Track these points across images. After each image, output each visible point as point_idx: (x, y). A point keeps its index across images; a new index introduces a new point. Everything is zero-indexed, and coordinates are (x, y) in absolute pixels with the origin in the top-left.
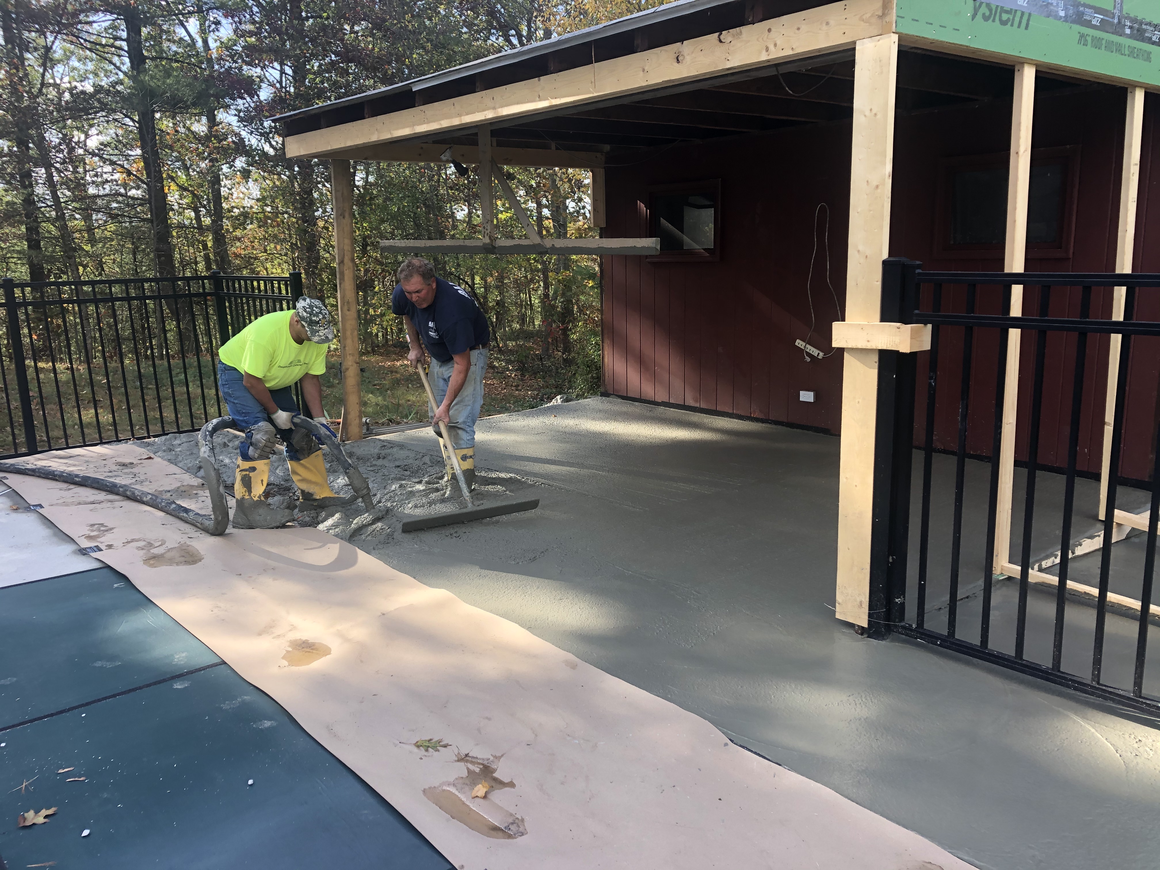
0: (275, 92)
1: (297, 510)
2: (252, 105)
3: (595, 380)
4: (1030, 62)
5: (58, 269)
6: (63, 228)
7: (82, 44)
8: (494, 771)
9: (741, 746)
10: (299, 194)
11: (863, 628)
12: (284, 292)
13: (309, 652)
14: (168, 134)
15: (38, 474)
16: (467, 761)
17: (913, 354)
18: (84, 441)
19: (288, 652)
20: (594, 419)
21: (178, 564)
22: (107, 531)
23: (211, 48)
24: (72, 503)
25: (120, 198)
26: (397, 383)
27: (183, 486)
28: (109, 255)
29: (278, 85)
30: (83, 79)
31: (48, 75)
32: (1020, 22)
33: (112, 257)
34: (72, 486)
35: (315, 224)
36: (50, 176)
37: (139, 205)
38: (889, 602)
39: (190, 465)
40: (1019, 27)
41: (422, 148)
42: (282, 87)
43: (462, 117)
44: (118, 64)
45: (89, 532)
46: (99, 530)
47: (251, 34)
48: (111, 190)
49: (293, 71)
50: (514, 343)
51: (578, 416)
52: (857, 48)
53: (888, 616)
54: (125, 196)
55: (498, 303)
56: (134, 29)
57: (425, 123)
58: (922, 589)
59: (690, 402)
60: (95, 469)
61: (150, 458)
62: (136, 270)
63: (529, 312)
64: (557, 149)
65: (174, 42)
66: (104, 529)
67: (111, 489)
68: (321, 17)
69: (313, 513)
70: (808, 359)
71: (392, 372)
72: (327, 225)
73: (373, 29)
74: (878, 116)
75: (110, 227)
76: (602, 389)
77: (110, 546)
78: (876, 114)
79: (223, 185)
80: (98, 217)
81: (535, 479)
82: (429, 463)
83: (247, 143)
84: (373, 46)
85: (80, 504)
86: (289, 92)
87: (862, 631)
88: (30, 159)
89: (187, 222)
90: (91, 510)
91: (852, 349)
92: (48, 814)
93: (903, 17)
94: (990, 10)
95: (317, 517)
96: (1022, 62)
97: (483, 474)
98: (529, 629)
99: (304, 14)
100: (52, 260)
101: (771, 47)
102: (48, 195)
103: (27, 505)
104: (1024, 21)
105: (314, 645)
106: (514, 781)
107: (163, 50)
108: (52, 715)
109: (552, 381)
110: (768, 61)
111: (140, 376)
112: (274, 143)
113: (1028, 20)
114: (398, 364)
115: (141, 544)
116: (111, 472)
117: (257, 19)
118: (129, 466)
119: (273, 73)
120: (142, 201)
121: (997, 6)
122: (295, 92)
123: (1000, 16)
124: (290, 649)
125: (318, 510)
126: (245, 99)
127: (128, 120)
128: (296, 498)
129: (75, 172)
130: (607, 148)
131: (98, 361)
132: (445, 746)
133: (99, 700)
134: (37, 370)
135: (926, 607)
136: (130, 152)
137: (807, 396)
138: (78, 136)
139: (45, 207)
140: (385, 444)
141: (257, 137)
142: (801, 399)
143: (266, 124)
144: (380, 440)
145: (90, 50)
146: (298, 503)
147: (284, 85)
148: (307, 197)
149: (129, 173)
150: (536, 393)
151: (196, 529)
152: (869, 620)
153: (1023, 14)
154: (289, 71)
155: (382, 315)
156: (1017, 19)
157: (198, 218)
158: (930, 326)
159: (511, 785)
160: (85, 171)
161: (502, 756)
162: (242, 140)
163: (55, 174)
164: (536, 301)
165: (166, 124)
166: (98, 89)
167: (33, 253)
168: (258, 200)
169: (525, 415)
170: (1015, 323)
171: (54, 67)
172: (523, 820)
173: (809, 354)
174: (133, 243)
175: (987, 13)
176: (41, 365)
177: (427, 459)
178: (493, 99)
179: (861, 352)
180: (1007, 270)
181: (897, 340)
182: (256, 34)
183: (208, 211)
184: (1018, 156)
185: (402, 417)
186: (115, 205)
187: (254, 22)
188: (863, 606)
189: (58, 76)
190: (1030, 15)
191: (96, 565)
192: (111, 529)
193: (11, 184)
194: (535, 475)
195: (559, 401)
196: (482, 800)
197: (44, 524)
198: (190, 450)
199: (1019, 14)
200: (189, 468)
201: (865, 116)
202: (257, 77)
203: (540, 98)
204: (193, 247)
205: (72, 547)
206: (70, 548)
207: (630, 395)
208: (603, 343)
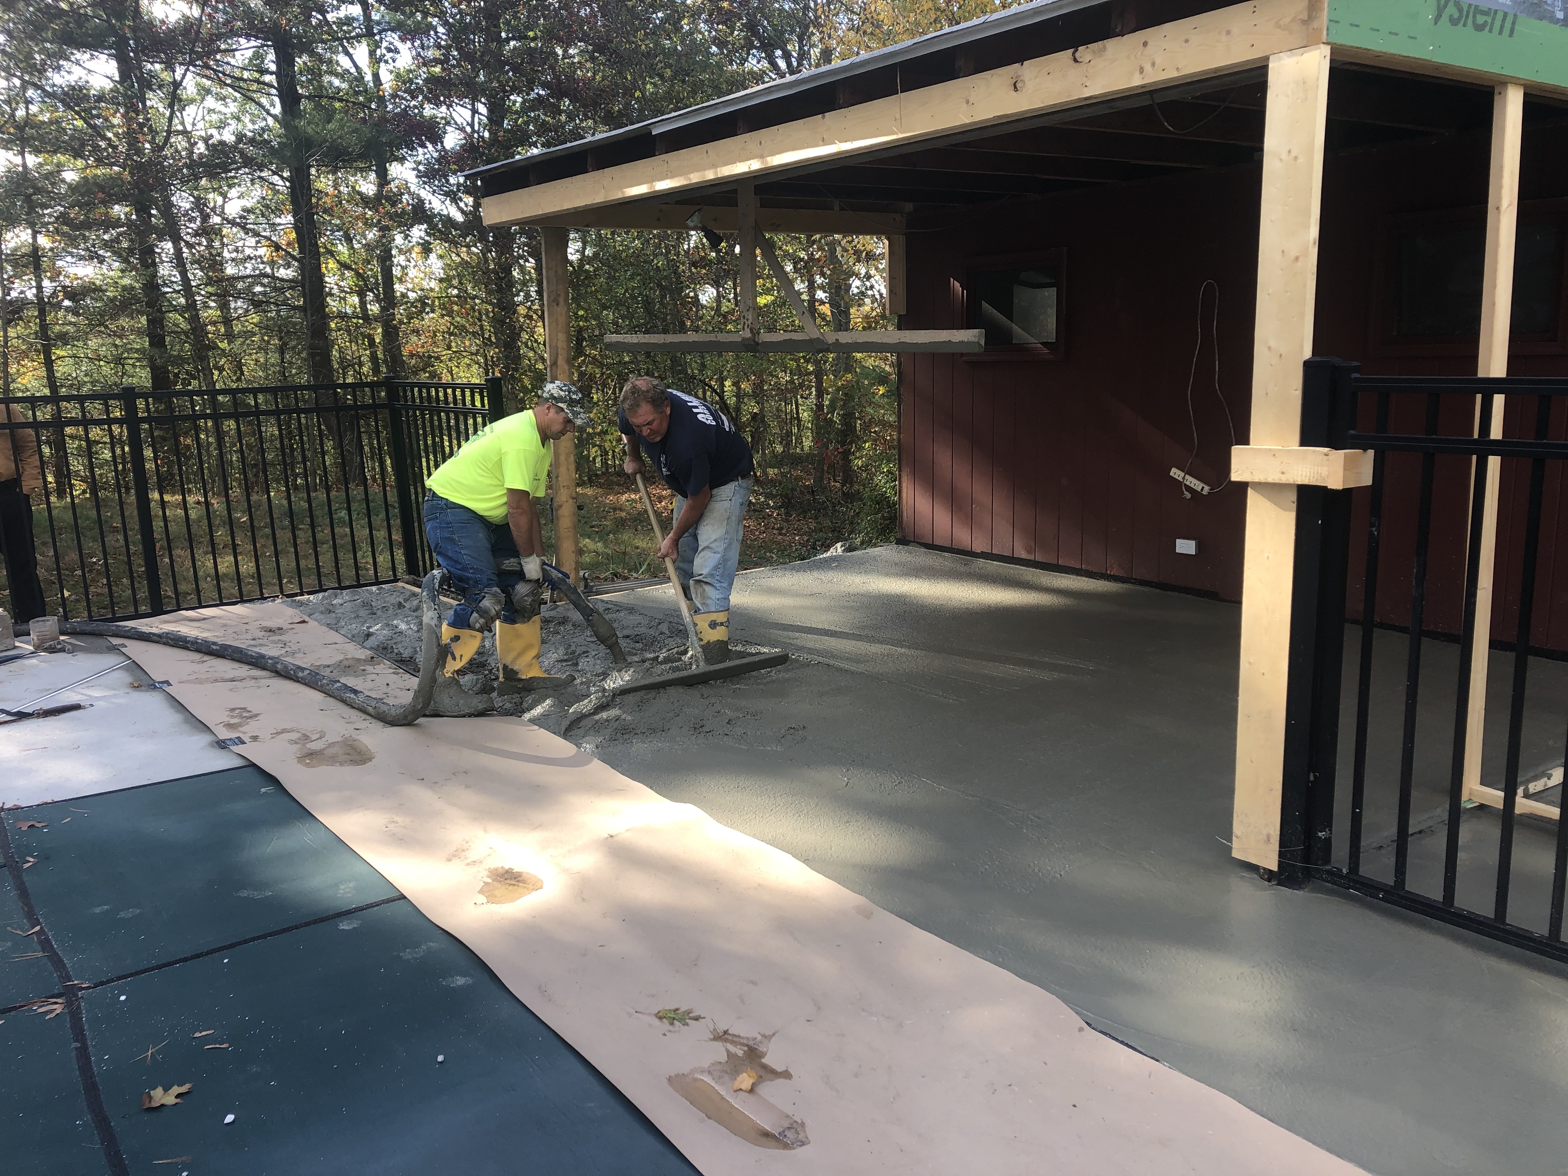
0: (465, 138)
1: (495, 694)
2: (436, 155)
3: (887, 522)
4: (1516, 81)
5: (187, 373)
6: (195, 319)
7: (220, 80)
8: (763, 1055)
9: (1101, 1032)
10: (494, 271)
11: (1271, 871)
12: (478, 404)
13: (514, 885)
14: (327, 194)
15: (164, 640)
16: (726, 1041)
17: (1347, 493)
18: (221, 598)
19: (486, 884)
20: (887, 575)
21: (341, 764)
22: (251, 717)
23: (383, 82)
24: (207, 680)
25: (266, 281)
26: (621, 524)
27: (347, 659)
28: (251, 354)
29: (468, 129)
30: (221, 126)
31: (176, 121)
32: (1502, 26)
33: (254, 357)
34: (206, 658)
35: (515, 312)
36: (178, 253)
37: (289, 288)
38: (1309, 835)
39: (354, 632)
40: (1500, 33)
41: (661, 210)
42: (473, 131)
43: (719, 169)
44: (268, 106)
45: (228, 719)
46: (242, 717)
47: (436, 61)
48: (254, 269)
49: (489, 110)
50: (776, 470)
51: (866, 572)
52: (1270, 66)
53: (1307, 857)
54: (273, 277)
55: (754, 416)
56: (285, 61)
57: (667, 178)
58: (1356, 820)
59: (1021, 553)
60: (235, 635)
61: (304, 622)
62: (284, 373)
63: (795, 430)
64: (842, 209)
65: (337, 75)
66: (246, 715)
67: (257, 662)
68: (526, 37)
69: (516, 698)
70: (1188, 495)
71: (615, 509)
72: (531, 313)
73: (594, 51)
74: (1300, 160)
75: (252, 318)
76: (899, 536)
77: (255, 738)
78: (1296, 158)
79: (396, 262)
80: (238, 306)
81: (809, 656)
82: (667, 632)
83: (427, 206)
84: (594, 74)
85: (216, 681)
86: (483, 137)
87: (1269, 876)
88: (155, 229)
89: (349, 311)
90: (230, 690)
91: (1260, 484)
92: (181, 1091)
93: (1337, 22)
94: (1460, 10)
95: (521, 703)
96: (1504, 82)
97: (739, 648)
98: (806, 861)
99: (503, 35)
100: (179, 361)
101: (1148, 68)
102: (175, 276)
103: (152, 682)
104: (1508, 25)
105: (520, 876)
106: (791, 1071)
107: (323, 86)
108: (185, 960)
109: (827, 523)
110: (1143, 86)
111: (291, 513)
112: (462, 205)
113: (1514, 23)
114: (624, 497)
115: (294, 736)
116: (254, 639)
117: (443, 43)
118: (277, 632)
119: (462, 114)
120: (292, 283)
121: (1470, 5)
122: (489, 138)
123: (1474, 17)
124: (489, 880)
125: (523, 694)
126: (426, 147)
127: (276, 177)
128: (493, 677)
129: (209, 246)
130: (909, 207)
131: (236, 492)
132: (697, 1019)
133: (246, 942)
134: (163, 504)
135: (1363, 843)
136: (278, 220)
137: (1186, 547)
138: (215, 199)
139: (171, 293)
140: (610, 606)
141: (440, 197)
142: (1177, 551)
143: (452, 180)
144: (602, 601)
145: (232, 87)
146: (496, 684)
147: (476, 128)
148: (505, 277)
149: (277, 247)
150: (806, 538)
151: (364, 716)
152: (1279, 861)
153: (1505, 15)
154: (482, 109)
155: (604, 432)
156: (1498, 23)
157: (363, 303)
158: (1371, 452)
159: (786, 1075)
160: (223, 244)
161: (774, 1034)
162: (421, 201)
163: (185, 250)
164: (805, 415)
165: (324, 183)
166: (240, 137)
167: (156, 352)
168: (441, 280)
169: (793, 569)
170: (1495, 448)
171: (184, 110)
172: (803, 1124)
173: (1189, 488)
174: (280, 339)
175: (1456, 15)
176: (167, 498)
177: (664, 628)
178: (761, 143)
179: (1270, 489)
180: (1481, 374)
181: (1324, 471)
182: (443, 62)
183: (377, 296)
184: (1499, 213)
185: (630, 571)
186: (258, 289)
187: (439, 47)
188: (1272, 841)
189: (188, 121)
190: (1515, 16)
191: (238, 763)
192: (256, 715)
193: (129, 262)
194: (810, 651)
195: (840, 550)
196: (747, 1094)
197: (172, 706)
198: (354, 612)
199: (1500, 16)
200: (353, 636)
201: (1281, 160)
202: (442, 118)
203: (825, 142)
204: (357, 343)
205: (207, 738)
206: (204, 739)
207: (937, 542)
208: (900, 471)
